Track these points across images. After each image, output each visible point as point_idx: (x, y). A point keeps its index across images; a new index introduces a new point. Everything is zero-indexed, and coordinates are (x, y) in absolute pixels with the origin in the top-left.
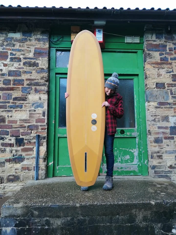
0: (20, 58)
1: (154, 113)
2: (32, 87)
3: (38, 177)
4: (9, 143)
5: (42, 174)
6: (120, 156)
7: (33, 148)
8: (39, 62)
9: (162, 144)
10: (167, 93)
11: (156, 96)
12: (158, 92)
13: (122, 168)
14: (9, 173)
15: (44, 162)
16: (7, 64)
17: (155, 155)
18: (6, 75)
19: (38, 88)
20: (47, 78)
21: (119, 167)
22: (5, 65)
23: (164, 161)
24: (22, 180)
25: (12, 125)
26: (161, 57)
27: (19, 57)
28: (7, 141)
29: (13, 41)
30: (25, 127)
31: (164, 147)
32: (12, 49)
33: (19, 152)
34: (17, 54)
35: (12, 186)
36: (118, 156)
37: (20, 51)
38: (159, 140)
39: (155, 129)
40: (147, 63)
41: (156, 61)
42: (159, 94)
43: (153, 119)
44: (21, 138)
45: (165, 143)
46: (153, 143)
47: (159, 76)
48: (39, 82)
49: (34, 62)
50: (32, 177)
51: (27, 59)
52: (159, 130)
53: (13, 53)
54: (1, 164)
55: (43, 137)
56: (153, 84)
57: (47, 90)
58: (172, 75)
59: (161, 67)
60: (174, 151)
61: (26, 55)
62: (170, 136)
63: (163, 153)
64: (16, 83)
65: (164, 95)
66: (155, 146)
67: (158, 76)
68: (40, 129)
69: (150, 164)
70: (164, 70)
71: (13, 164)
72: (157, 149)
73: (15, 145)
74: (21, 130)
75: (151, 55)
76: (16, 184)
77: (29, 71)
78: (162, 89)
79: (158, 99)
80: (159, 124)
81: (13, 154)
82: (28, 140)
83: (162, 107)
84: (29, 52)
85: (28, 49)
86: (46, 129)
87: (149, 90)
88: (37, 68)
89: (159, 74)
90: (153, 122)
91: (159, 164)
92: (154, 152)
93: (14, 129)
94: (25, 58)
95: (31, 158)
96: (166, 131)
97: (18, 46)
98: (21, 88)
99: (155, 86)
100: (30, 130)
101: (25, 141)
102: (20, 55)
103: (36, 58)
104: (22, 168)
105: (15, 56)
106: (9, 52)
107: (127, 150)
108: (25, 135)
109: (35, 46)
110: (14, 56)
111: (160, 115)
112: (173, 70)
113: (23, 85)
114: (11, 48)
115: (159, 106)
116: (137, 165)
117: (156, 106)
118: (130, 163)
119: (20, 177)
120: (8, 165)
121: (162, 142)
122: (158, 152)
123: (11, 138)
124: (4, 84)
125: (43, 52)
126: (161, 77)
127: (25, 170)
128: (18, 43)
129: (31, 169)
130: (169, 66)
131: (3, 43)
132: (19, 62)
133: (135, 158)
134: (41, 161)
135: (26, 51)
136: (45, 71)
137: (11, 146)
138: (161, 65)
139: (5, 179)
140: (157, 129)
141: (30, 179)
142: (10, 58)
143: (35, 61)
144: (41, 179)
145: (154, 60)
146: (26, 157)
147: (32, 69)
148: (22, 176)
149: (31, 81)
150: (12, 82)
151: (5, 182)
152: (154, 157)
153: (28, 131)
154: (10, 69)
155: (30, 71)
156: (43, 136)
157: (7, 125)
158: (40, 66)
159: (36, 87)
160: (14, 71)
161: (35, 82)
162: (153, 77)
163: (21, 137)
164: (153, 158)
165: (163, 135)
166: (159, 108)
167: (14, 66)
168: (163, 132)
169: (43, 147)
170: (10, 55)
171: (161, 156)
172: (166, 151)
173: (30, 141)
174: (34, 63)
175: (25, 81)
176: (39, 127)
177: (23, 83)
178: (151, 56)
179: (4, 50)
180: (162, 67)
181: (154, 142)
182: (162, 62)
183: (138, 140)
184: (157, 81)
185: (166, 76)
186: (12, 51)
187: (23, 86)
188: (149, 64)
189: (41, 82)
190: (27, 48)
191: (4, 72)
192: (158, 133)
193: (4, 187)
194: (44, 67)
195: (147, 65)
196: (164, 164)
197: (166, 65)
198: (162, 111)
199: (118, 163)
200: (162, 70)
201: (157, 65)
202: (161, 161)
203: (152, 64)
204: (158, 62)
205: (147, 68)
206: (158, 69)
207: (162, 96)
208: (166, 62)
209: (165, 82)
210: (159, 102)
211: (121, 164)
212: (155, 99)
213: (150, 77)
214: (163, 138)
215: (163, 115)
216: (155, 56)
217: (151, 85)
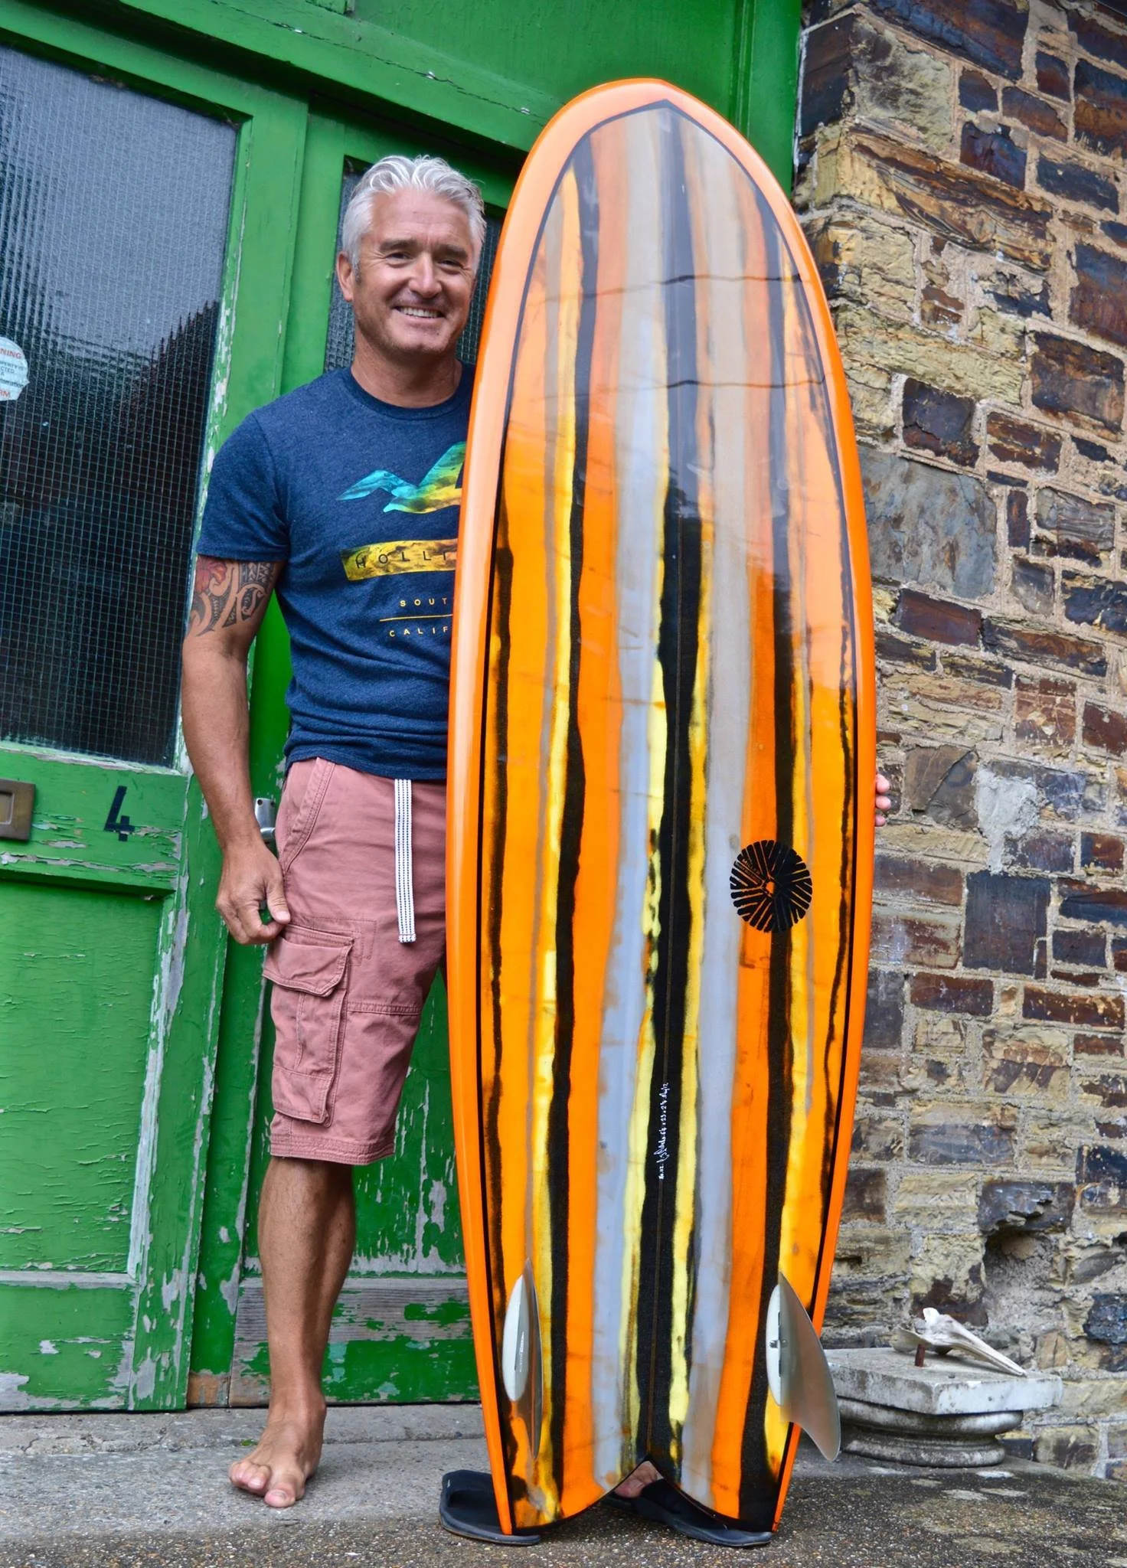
9: (891, 1053)
10: (979, 509)
11: (897, 521)
12: (912, 490)
13: (448, 1309)
21: (420, 1299)
23: (886, 1241)
26: (970, 123)
31: (909, 1082)
36: (423, 1163)
38: (879, 1003)
40: (854, 138)
41: (934, 144)
42: (922, 511)
45: (921, 1040)
47: (936, 314)
52: (879, 895)
56: (880, 382)
58: (1042, 338)
59: (962, 228)
60: (977, 1130)
62: (961, 972)
63: (888, 1154)
65: (958, 526)
67: (927, 308)
70: (982, 263)
75: (892, 70)
78: (946, 462)
79: (905, 555)
80: (890, 838)
83: (933, 658)
89: (942, 296)
91: (846, 1270)
96: (942, 919)
99: (890, 413)
111: (905, 739)
112: (1045, 293)
115: (904, 637)
117: (878, 634)
121: (894, 1031)
126: (954, 332)
130: (1020, 234)
138: (965, 203)
145: (913, 131)
162: (885, 307)
165: (907, 959)
166: (905, 654)
168: (912, 926)
171: (878, 1179)
172: (915, 1131)
178: (894, 79)
180: (972, 226)
182: (976, 172)
184: (920, 369)
185: (990, 329)
188: (865, 158)
192: (873, 931)
195: (847, 161)
196: (890, 1269)
197: (1002, 214)
198: (926, 701)
199: (419, 1245)
200: (970, 259)
201: (934, 188)
202: (867, 1231)
203: (892, 170)
204: (939, 161)
205: (850, 197)
206: (934, 239)
207: (944, 543)
208: (1004, 191)
209: (981, 390)
210: (907, 593)
211: (443, 1267)
212: (882, 558)
213: (860, 303)
214: (907, 986)
215: (928, 743)
216: (923, 86)
217: (862, 394)
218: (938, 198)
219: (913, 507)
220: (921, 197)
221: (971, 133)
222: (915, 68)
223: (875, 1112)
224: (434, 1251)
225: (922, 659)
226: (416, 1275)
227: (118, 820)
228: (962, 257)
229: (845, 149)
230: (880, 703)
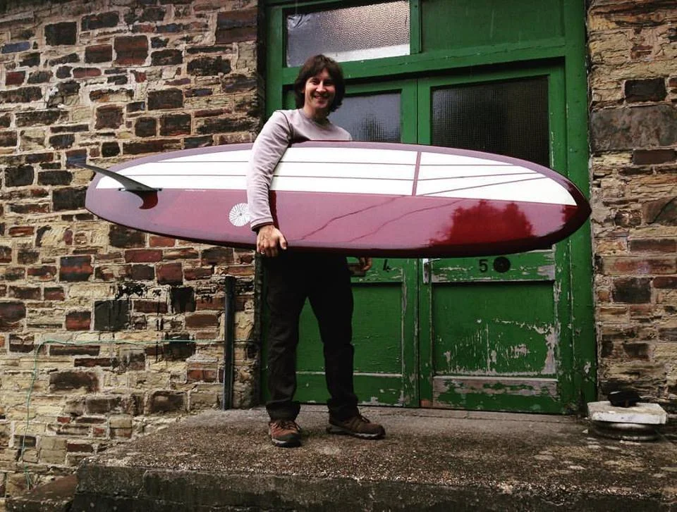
0: (178, 51)
1: (615, 192)
2: (211, 136)
3: (232, 401)
4: (153, 303)
5: (243, 394)
6: (492, 347)
7: (220, 315)
8: (230, 58)
9: (647, 305)
10: (671, 114)
11: (628, 129)
12: (634, 117)
13: (499, 386)
14: (157, 387)
15: (250, 357)
16: (145, 73)
17: (617, 343)
18: (144, 106)
19: (229, 137)
20: (253, 104)
21: (488, 382)
22: (140, 77)
23: (651, 367)
24: (188, 408)
25: (161, 251)
27: (177, 48)
28: (149, 296)
29: (159, 4)
30: (195, 255)
31: (657, 314)
32: (157, 27)
33: (179, 328)
34: (170, 41)
35: (162, 424)
36: (488, 345)
37: (179, 31)
38: (636, 288)
39: (619, 252)
40: (593, 12)
42: (640, 123)
43: (613, 214)
44: (185, 288)
45: (661, 299)
46: (612, 300)
47: (639, 55)
48: (231, 120)
49: (217, 57)
50: (215, 400)
51: (197, 53)
52: (635, 253)
53: (160, 38)
54: (135, 360)
55: (246, 282)
56: (614, 86)
59: (649, 21)
61: (195, 39)
63: (649, 338)
64: (169, 126)
65: (659, 122)
66: (618, 313)
67: (634, 54)
68: (235, 260)
70: (660, 29)
71: (166, 360)
72: (625, 322)
73: (170, 307)
74: (186, 265)
76: (174, 417)
77: (203, 87)
78: (649, 103)
79: (633, 139)
80: (636, 234)
81: (165, 334)
82: (203, 292)
83: (652, 170)
84: (203, 29)
85: (199, 20)
86: (253, 259)
87: (597, 111)
88: (227, 76)
89: (641, 47)
90: (610, 228)
91: (633, 377)
93: (167, 263)
94: (192, 51)
95: (213, 345)
96: (666, 258)
97: (173, 15)
98: (182, 140)
100: (210, 264)
101: (195, 295)
102: (179, 42)
103: (224, 45)
104: (190, 373)
105: (165, 46)
106: (150, 36)
107: (520, 325)
108: (195, 279)
109: (219, 8)
110: (164, 48)
111: (640, 200)
113: (188, 131)
114: (153, 24)
115: (636, 167)
116: (556, 380)
117: (623, 168)
118: (530, 370)
119: (185, 398)
120: (152, 365)
121: (646, 297)
122: (631, 333)
123: (160, 287)
124: (139, 132)
125: (243, 25)
126: (649, 57)
127: (198, 380)
128: (172, 5)
129: (213, 377)
131: (133, 13)
132: (175, 64)
133: (551, 352)
134: (240, 354)
135: (195, 29)
136: (250, 82)
137: (161, 309)
138: (649, 12)
139: (145, 404)
140: (627, 252)
141: (211, 407)
142: (153, 54)
143: (220, 57)
144: (241, 407)
146: (200, 342)
147: (212, 81)
148: (189, 397)
149: (211, 118)
150: (159, 126)
151: (145, 412)
152: (614, 351)
153: (203, 267)
154: (153, 88)
155: (207, 89)
156: (245, 280)
157: (149, 250)
158: (234, 71)
159: (225, 134)
160: (162, 92)
161: (221, 120)
162: (613, 61)
163: (186, 283)
165: (650, 273)
166: (638, 172)
167: (163, 77)
168: (651, 262)
169: (246, 313)
170: (153, 46)
171: (645, 347)
172: (662, 330)
173: (211, 295)
174: (217, 61)
175: (193, 119)
176: (234, 253)
177: (189, 127)
179: (137, 32)
180: (654, 18)
181: (613, 297)
183: (559, 291)
184: (633, 76)
185: (667, 50)
186: (157, 33)
187: (188, 136)
188: (599, 16)
189: (236, 119)
190: (196, 18)
191: (137, 98)
192: (632, 265)
193: (144, 424)
194: (244, 71)
195: (591, 20)
196: (655, 377)
197: (670, 8)
198: (650, 185)
199: (489, 367)
200: (654, 30)
201: (633, 13)
202: (642, 364)
203: (612, 15)
205: (593, 31)
206: (635, 29)
207: (652, 130)
209: (667, 73)
210: (637, 152)
211: (497, 374)
212: (622, 143)
213: (603, 64)
214: (652, 282)
215: (652, 199)
217: (605, 93)
218: (636, 15)
219: (636, 122)
220: (627, 18)
223: (641, 325)
224: (494, 370)
225: (647, 171)
226: (488, 376)
227: (387, 268)
228: (651, 30)
229: (589, 17)
230: (626, 190)
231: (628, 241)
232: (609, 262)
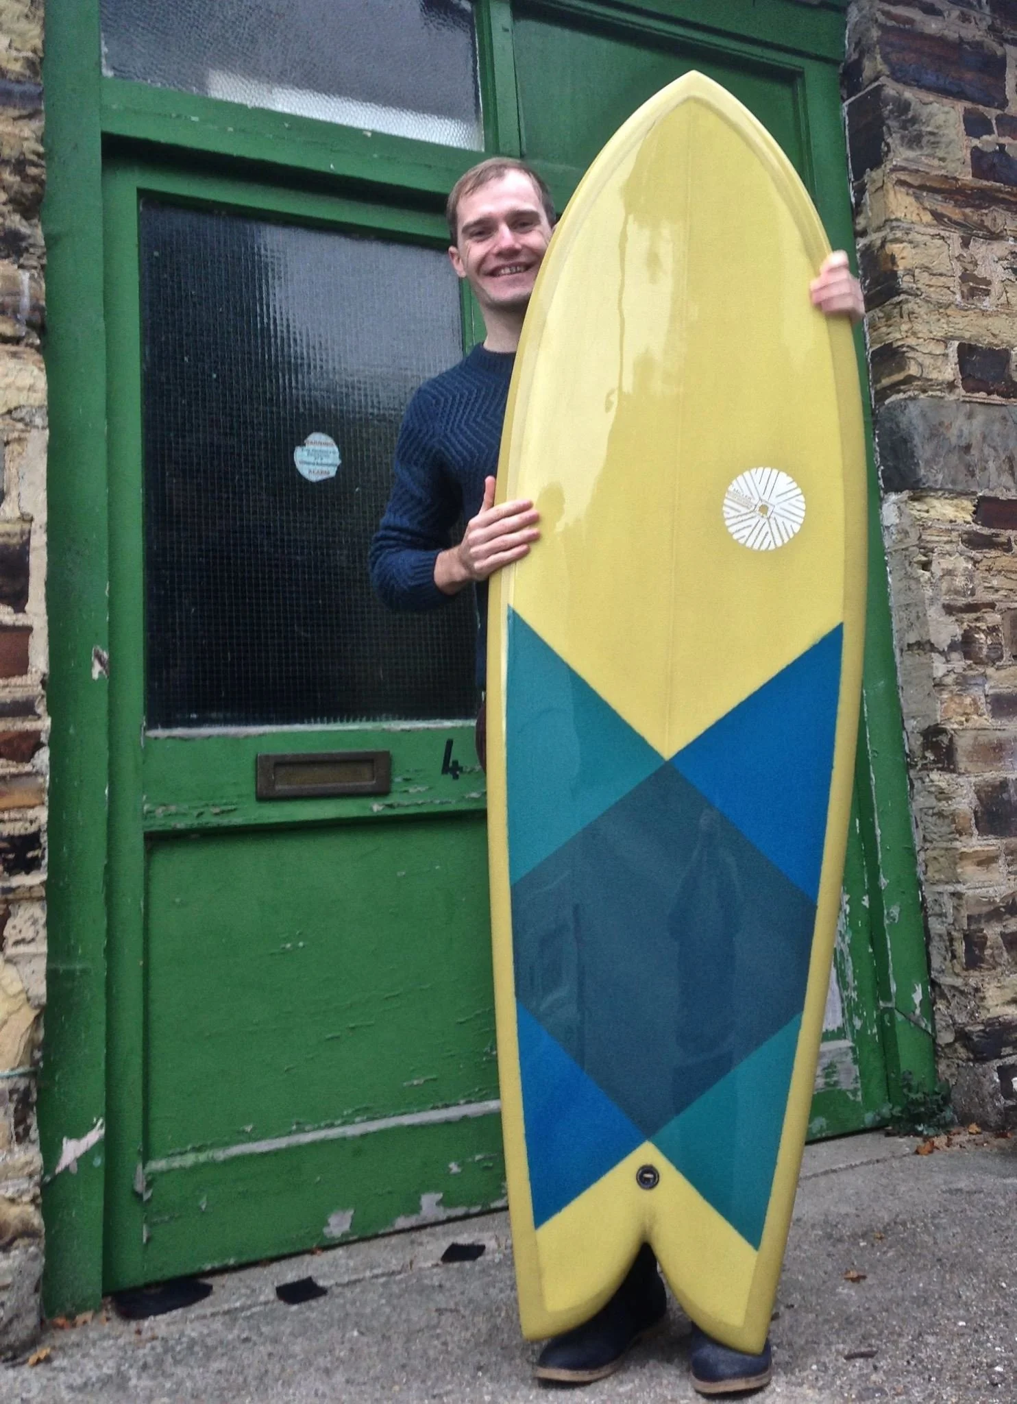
1: (960, 582)
11: (968, 448)
12: (975, 422)
17: (992, 932)
26: (976, 148)
38: (1009, 801)
39: (975, 720)
40: (894, 176)
41: (950, 169)
42: (984, 438)
43: (960, 633)
46: (976, 832)
47: (972, 292)
52: (998, 723)
56: (939, 350)
57: (35, 308)
59: (981, 226)
66: (987, 861)
67: (965, 289)
69: (961, 1019)
70: (1000, 248)
72: (1000, 882)
75: (914, 120)
78: (996, 399)
79: (977, 472)
80: (998, 680)
83: (1009, 542)
86: (39, 745)
87: (914, 398)
89: (975, 278)
90: (958, 662)
92: (985, 909)
99: (950, 371)
111: (999, 606)
115: (986, 531)
116: (850, 1042)
117: (966, 533)
126: (987, 303)
138: (980, 207)
140: (986, 720)
145: (936, 162)
152: (988, 952)
156: (7, 829)
162: (934, 295)
164: (982, 960)
166: (989, 543)
178: (916, 126)
180: (988, 223)
181: (977, 824)
182: (985, 183)
184: (967, 334)
188: (903, 190)
192: (999, 751)
195: (892, 192)
197: (1008, 210)
198: (1009, 575)
200: (990, 247)
201: (956, 201)
203: (925, 194)
204: (956, 179)
205: (897, 220)
206: (962, 238)
207: (1003, 456)
208: (1008, 193)
209: (1013, 341)
210: (983, 499)
212: (961, 477)
213: (917, 296)
216: (938, 127)
217: (928, 361)
218: (960, 207)
219: (978, 435)
220: (949, 209)
221: (977, 154)
222: (931, 115)
225: (1002, 544)
227: (451, 765)
228: (984, 247)
229: (889, 185)
230: (976, 582)
231: (986, 696)
232: (963, 743)
